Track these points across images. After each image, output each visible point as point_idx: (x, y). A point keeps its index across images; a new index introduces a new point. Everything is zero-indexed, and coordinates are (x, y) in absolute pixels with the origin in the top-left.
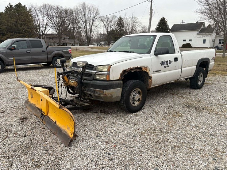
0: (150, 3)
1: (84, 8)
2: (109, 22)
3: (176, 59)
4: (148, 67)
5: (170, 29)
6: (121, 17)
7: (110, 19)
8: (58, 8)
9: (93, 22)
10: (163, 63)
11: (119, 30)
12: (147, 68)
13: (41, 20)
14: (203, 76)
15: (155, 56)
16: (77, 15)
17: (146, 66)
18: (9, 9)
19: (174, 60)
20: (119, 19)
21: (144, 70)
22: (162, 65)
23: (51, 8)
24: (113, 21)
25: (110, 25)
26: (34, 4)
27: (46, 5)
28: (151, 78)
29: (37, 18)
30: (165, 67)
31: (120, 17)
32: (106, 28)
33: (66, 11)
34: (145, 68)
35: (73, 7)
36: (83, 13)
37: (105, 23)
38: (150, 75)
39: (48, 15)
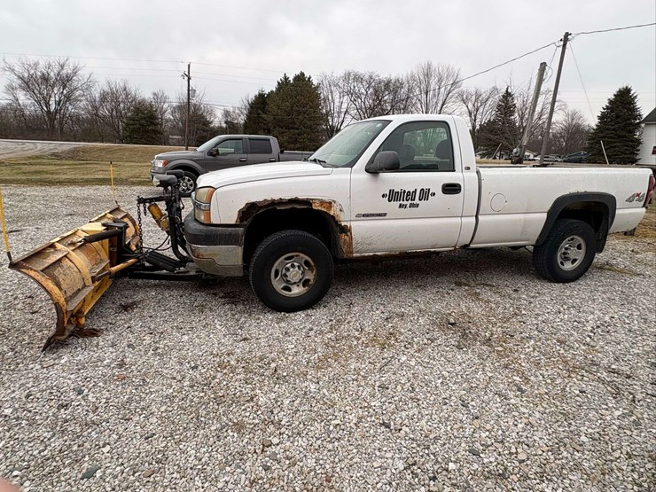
0: (561, 49)
1: (428, 75)
2: (479, 104)
3: (451, 189)
4: (335, 202)
5: (644, 117)
6: (510, 91)
7: (484, 96)
8: (371, 77)
9: (443, 105)
10: (393, 196)
11: (500, 121)
12: (330, 203)
13: (337, 104)
14: (583, 246)
15: (367, 175)
16: (410, 90)
17: (326, 199)
18: (284, 84)
19: (443, 188)
20: (503, 96)
21: (316, 207)
22: (390, 201)
23: (358, 79)
24: (489, 102)
25: (481, 110)
26: (329, 73)
27: (349, 74)
28: (346, 230)
29: (330, 98)
30: (401, 206)
31: (507, 91)
32: (470, 116)
33: (387, 84)
34: (322, 202)
35: (405, 75)
36: (423, 86)
37: (470, 106)
38: (343, 224)
39: (350, 93)
